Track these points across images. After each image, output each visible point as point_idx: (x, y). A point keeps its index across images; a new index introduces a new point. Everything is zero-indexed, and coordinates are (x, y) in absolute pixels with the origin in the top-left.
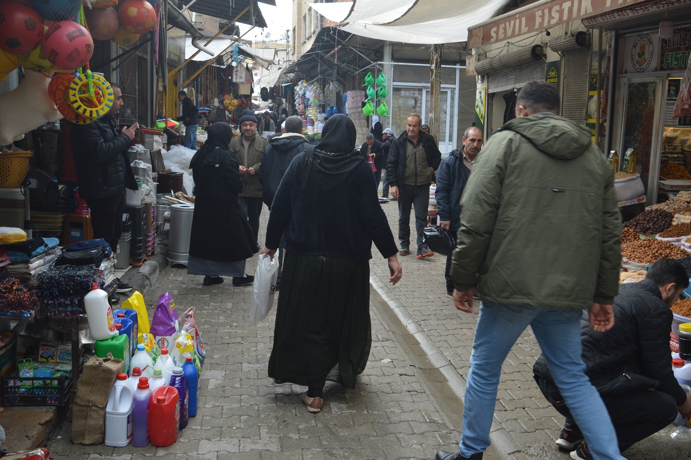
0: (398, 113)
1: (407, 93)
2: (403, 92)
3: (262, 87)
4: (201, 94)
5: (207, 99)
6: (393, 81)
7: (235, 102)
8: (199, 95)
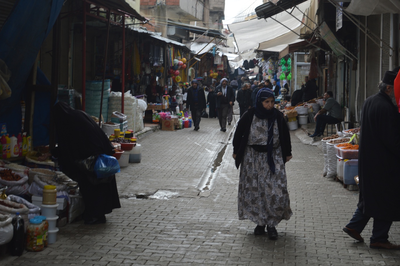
0: (301, 78)
1: (305, 68)
2: (302, 67)
3: (245, 60)
4: (198, 70)
5: (201, 72)
6: (297, 62)
7: (217, 74)
8: (197, 70)
